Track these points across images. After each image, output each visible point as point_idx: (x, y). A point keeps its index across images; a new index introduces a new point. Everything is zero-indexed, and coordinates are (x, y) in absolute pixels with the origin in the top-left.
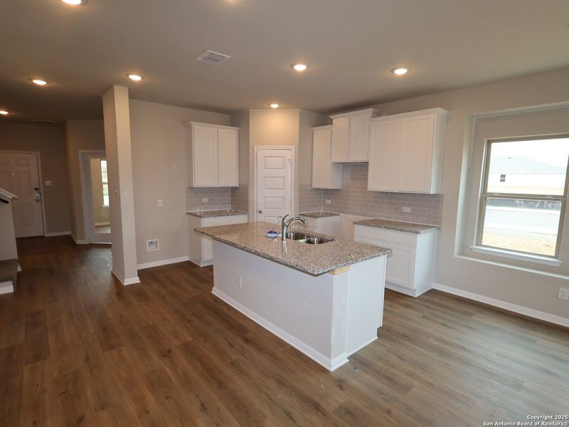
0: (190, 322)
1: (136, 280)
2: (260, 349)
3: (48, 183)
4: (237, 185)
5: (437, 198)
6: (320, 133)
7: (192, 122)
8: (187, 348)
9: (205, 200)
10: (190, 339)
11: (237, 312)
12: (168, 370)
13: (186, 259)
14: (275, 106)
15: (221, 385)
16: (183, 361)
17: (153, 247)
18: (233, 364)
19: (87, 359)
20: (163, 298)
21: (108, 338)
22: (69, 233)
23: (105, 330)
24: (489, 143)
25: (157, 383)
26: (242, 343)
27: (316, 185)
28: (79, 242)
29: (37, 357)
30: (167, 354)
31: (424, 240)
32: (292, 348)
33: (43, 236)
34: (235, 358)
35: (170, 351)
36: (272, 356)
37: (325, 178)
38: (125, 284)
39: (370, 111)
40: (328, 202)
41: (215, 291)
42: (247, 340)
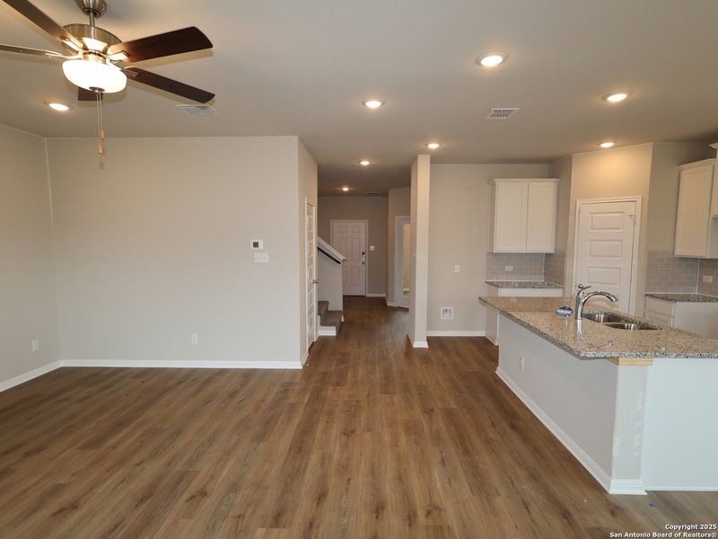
0: (460, 392)
1: (425, 345)
2: (526, 440)
3: (372, 248)
4: (552, 251)
7: (496, 180)
8: (449, 414)
9: (509, 268)
10: (454, 407)
11: (516, 397)
12: (424, 424)
13: (481, 334)
14: (607, 145)
15: (466, 452)
16: (440, 422)
17: (447, 315)
18: (487, 441)
19: (368, 395)
20: (444, 366)
21: (387, 384)
22: (384, 295)
23: (387, 378)
25: (412, 429)
26: (507, 427)
28: (389, 304)
29: (338, 384)
30: (429, 412)
32: (567, 452)
33: (364, 297)
34: (492, 437)
35: (432, 410)
36: (536, 451)
38: (414, 346)
40: (708, 279)
41: (500, 372)
42: (513, 427)
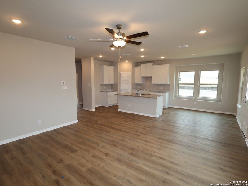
1: (95, 110)
4: (113, 83)
5: (169, 85)
6: (137, 69)
7: (104, 66)
9: (105, 88)
13: (100, 105)
14: (127, 61)
24: (179, 72)
27: (136, 83)
31: (167, 95)
37: (139, 81)
38: (93, 111)
39: (152, 64)
40: (139, 87)
41: (119, 110)
